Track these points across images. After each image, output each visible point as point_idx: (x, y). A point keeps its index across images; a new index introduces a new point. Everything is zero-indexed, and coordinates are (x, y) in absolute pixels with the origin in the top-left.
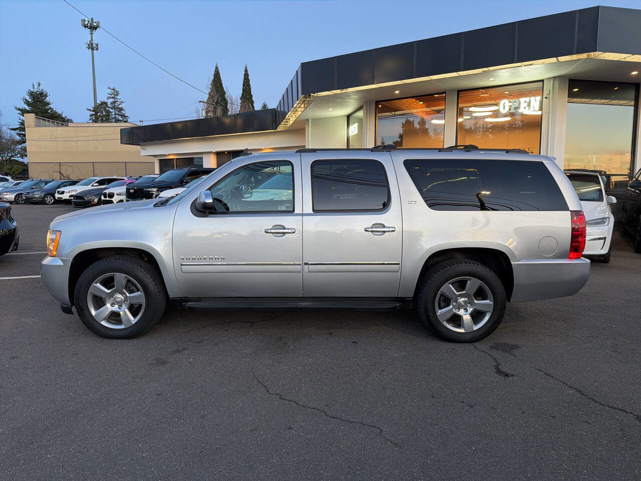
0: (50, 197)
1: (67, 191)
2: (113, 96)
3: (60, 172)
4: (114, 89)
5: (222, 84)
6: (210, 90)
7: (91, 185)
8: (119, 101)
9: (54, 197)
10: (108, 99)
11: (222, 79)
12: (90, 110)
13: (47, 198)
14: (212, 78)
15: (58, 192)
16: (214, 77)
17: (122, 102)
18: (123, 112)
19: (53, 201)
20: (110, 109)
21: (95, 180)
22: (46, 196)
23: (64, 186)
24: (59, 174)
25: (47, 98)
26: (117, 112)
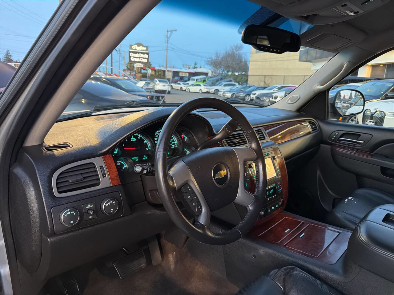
0: (248, 97)
1: (258, 93)
3: (264, 82)
7: (273, 90)
15: (253, 93)
21: (276, 87)
22: (246, 96)
24: (263, 83)
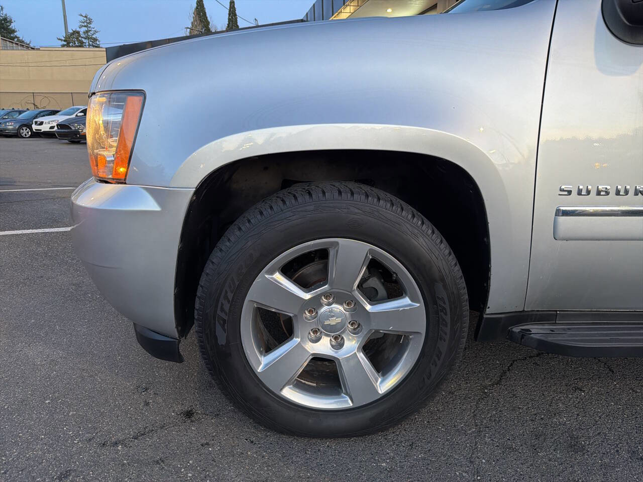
0: (26, 130)
1: (47, 121)
2: (86, 24)
3: (34, 104)
4: (86, 17)
5: (205, 13)
6: (192, 20)
7: (75, 114)
8: (93, 30)
9: (31, 129)
10: (80, 28)
11: (205, 6)
12: (62, 40)
13: (23, 130)
14: (195, 5)
15: (36, 123)
16: (197, 4)
17: (96, 32)
18: (98, 42)
19: (30, 133)
20: (83, 39)
21: (79, 109)
22: (21, 127)
23: (42, 116)
24: (33, 106)
25: (12, 25)
26: (91, 43)
